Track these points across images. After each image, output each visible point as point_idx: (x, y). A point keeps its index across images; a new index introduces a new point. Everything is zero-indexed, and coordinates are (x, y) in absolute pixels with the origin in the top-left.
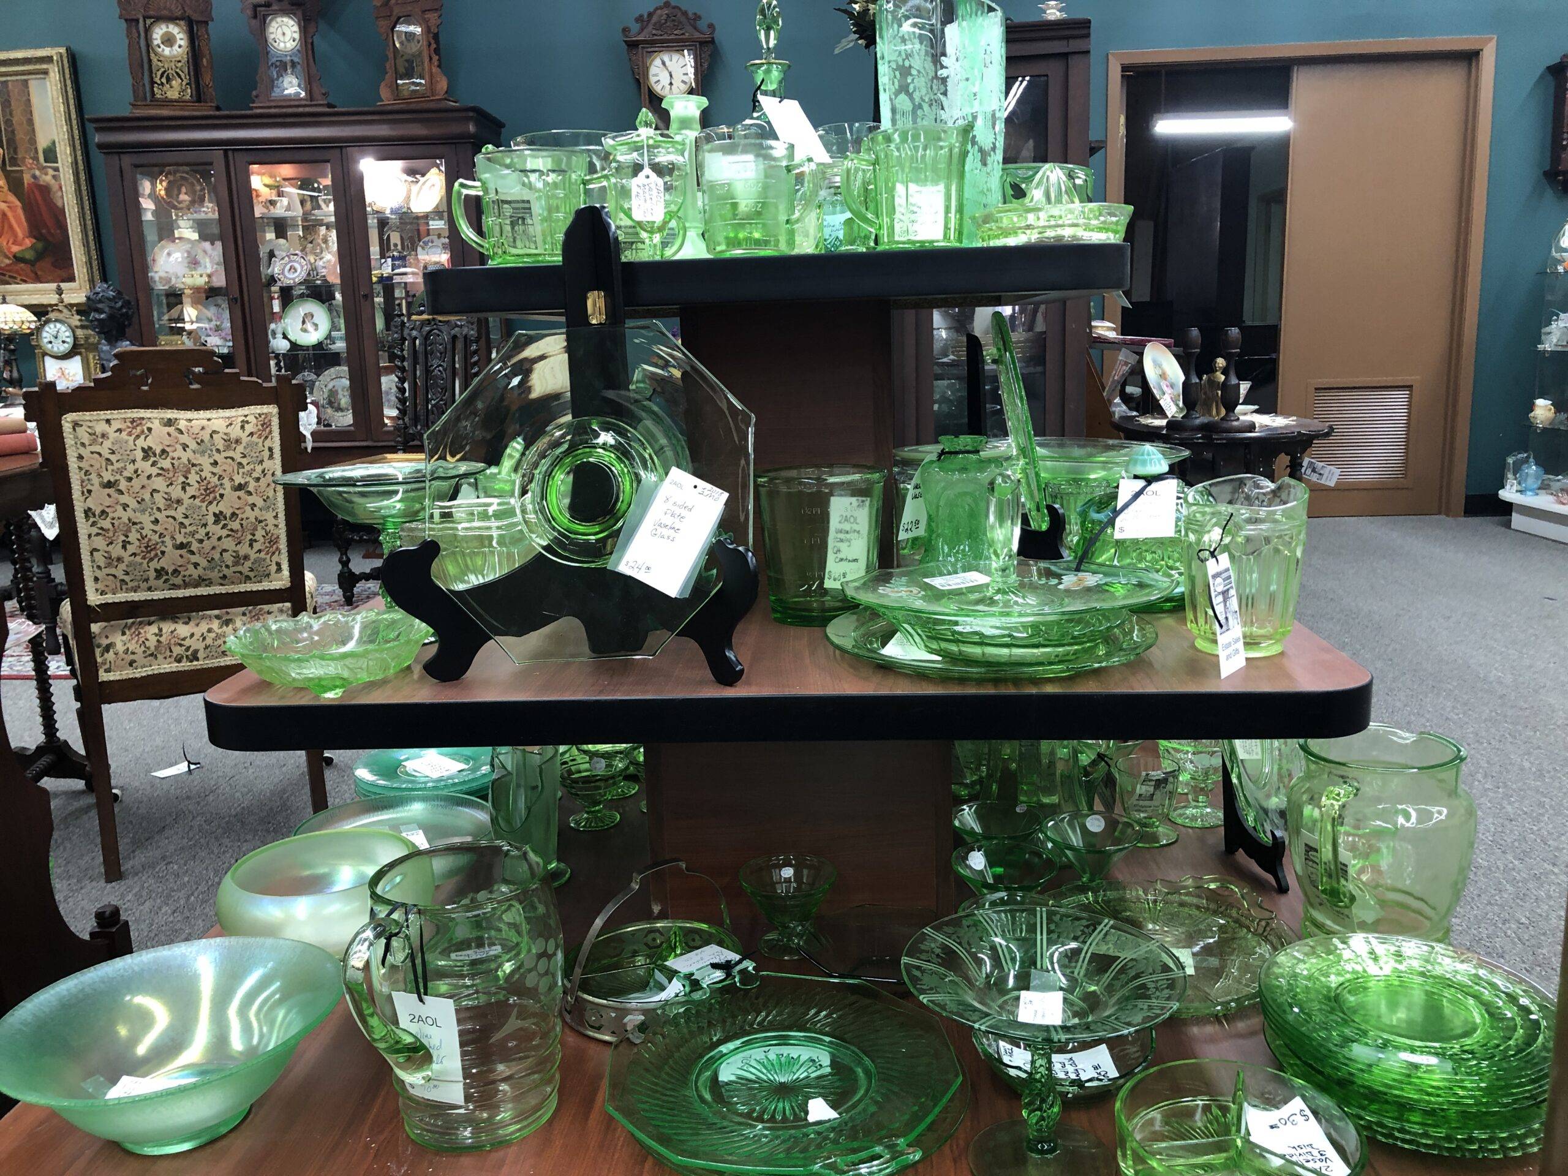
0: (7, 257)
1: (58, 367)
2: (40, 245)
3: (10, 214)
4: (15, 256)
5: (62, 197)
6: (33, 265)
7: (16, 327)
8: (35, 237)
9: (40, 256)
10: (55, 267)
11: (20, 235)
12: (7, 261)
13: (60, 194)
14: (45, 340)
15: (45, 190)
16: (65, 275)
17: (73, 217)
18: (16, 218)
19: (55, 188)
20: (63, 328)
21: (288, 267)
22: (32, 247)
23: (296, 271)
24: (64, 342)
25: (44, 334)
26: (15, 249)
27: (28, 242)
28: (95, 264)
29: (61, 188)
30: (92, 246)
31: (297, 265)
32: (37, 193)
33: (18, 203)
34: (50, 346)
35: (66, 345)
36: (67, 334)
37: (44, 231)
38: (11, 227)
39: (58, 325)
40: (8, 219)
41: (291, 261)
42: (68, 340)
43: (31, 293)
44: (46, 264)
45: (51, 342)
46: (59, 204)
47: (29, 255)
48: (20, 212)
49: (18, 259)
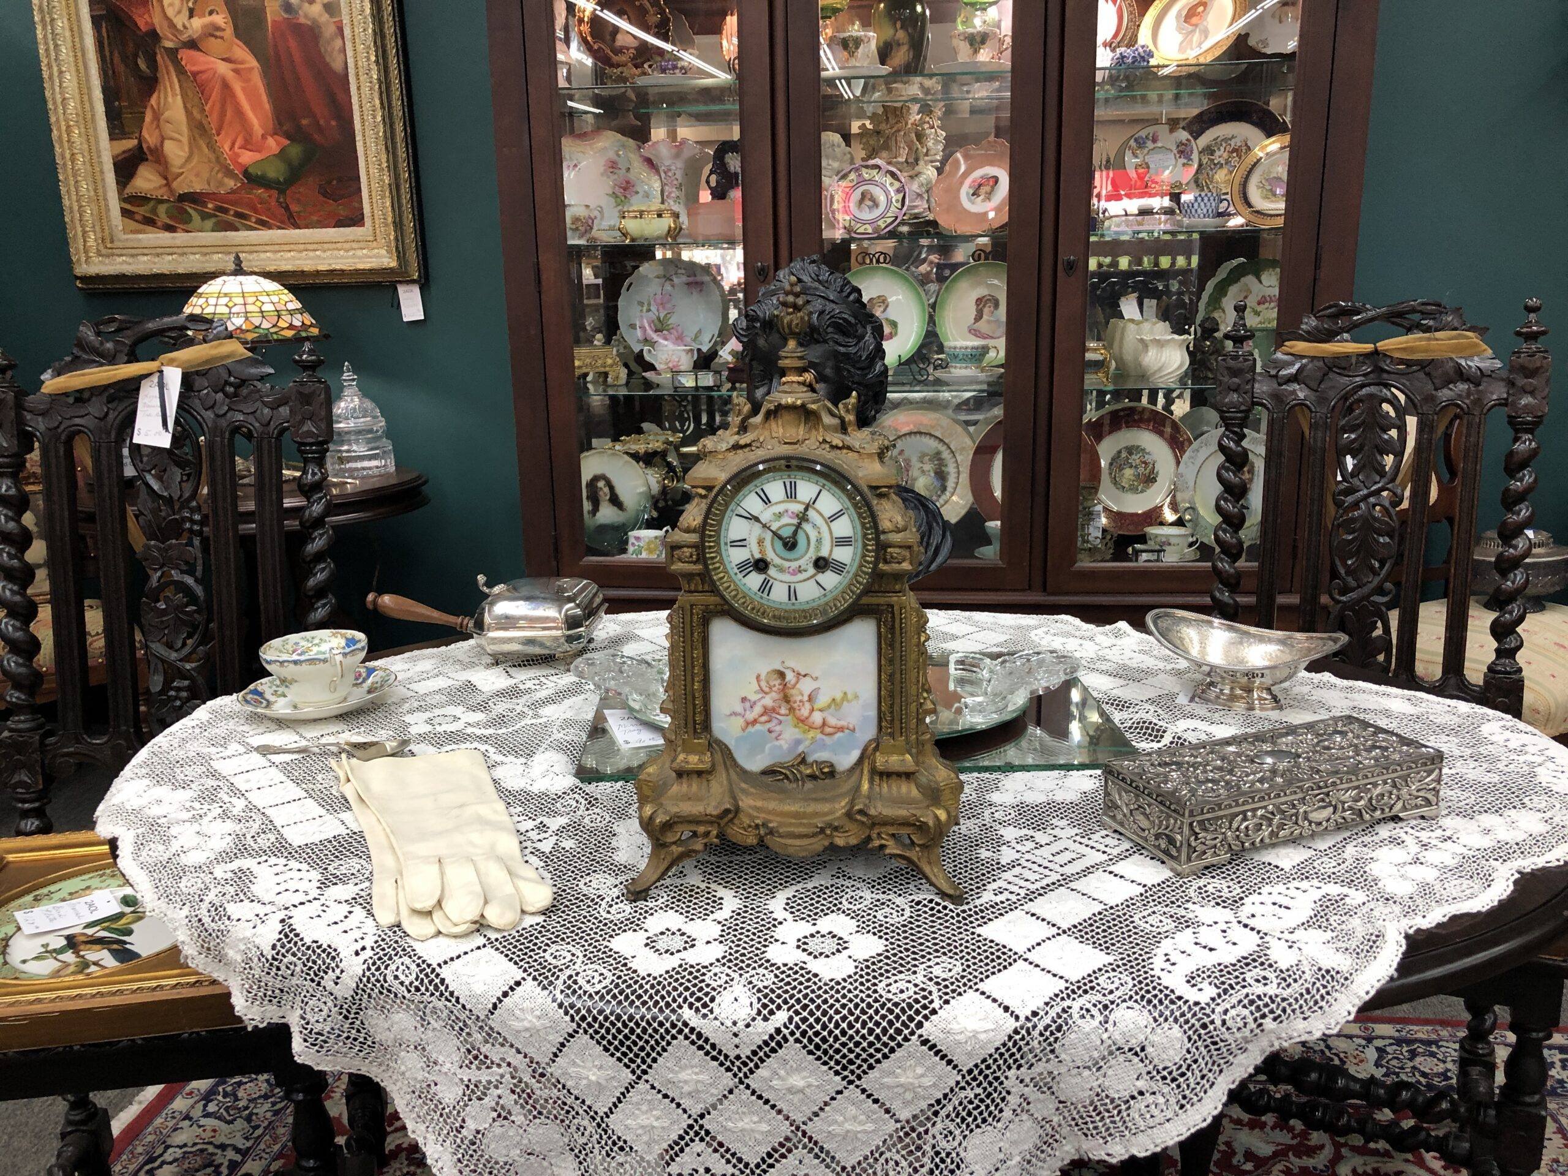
0: (229, 173)
1: (765, 667)
2: (295, 151)
3: (237, 87)
4: (246, 173)
5: (344, 50)
6: (282, 192)
7: (266, 325)
8: (288, 137)
9: (295, 174)
10: (325, 194)
11: (257, 129)
12: (231, 183)
13: (338, 43)
14: (736, 556)
15: (309, 35)
16: (343, 212)
17: (365, 90)
18: (251, 94)
19: (329, 30)
20: (829, 502)
21: (857, 195)
22: (282, 154)
23: (876, 205)
24: (821, 564)
25: (736, 528)
26: (247, 158)
27: (273, 145)
28: (405, 187)
29: (340, 30)
30: (402, 153)
31: (878, 192)
32: (293, 43)
33: (253, 63)
34: (754, 580)
35: (830, 579)
36: (844, 527)
37: (305, 122)
38: (239, 113)
39: (806, 489)
40: (233, 96)
41: (862, 181)
42: (844, 555)
43: (278, 247)
44: (308, 188)
45: (761, 565)
46: (337, 65)
47: (275, 171)
48: (257, 80)
49: (252, 179)
